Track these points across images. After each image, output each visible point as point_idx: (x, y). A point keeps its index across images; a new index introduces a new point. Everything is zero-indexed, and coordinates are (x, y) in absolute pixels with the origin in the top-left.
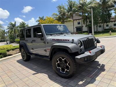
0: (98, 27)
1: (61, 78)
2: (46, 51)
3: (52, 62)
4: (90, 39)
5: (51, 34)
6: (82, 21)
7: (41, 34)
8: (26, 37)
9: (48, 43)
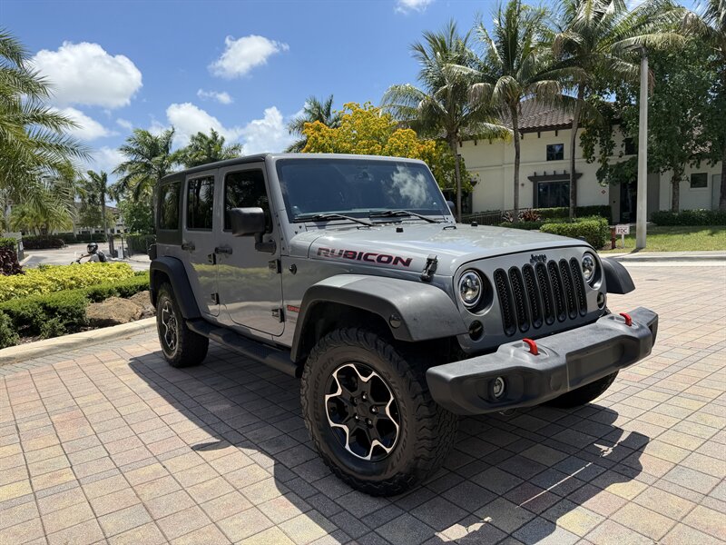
0: (685, 185)
1: (347, 490)
2: (283, 319)
3: (301, 386)
4: (552, 263)
5: (318, 219)
6: (578, 141)
7: (260, 210)
8: (190, 226)
9: (294, 270)
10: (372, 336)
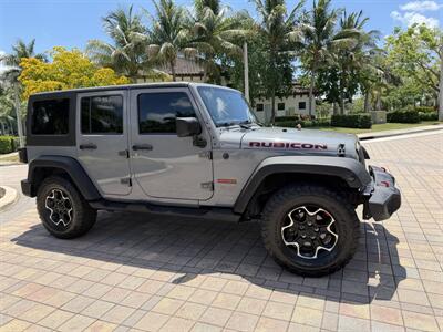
2: (213, 189)
7: (192, 119)
9: (227, 156)
10: (320, 189)
